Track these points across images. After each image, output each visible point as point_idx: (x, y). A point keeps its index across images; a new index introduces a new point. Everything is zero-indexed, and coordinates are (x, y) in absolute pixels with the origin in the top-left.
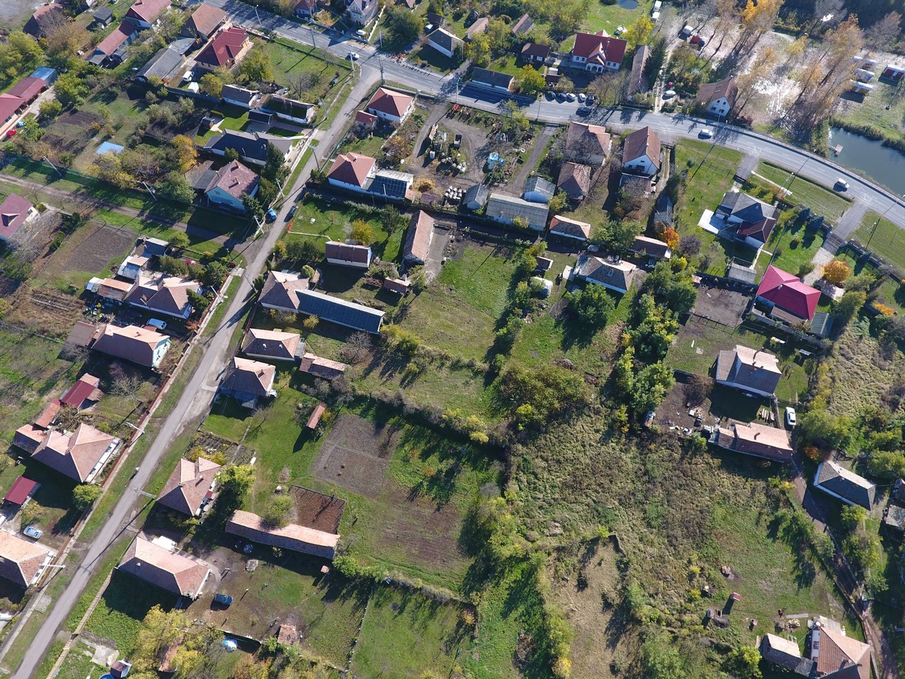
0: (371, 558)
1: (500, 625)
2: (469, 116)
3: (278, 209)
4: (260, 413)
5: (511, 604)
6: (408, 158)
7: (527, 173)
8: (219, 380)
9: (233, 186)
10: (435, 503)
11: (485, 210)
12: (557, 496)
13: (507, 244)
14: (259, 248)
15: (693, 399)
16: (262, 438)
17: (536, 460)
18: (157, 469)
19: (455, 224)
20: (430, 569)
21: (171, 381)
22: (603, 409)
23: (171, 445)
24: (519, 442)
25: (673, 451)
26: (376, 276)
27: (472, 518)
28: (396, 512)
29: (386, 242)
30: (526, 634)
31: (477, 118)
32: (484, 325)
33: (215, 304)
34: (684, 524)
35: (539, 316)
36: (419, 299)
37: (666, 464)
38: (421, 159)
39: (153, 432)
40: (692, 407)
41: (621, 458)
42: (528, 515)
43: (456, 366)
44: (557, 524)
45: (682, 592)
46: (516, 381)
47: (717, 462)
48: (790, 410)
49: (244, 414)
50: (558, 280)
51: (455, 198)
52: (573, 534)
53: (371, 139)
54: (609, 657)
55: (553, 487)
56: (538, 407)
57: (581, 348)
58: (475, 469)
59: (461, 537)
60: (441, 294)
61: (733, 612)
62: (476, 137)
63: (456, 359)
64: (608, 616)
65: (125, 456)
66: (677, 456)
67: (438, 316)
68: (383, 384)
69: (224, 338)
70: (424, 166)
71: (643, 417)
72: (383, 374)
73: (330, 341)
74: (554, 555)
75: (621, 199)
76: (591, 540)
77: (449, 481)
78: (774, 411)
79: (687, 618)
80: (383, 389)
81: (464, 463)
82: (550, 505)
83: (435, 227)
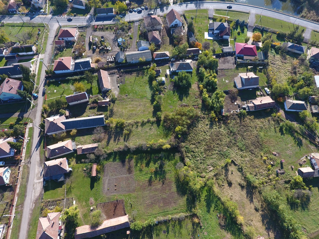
0: (145, 217)
1: (208, 216)
2: (103, 28)
3: (37, 92)
4: (68, 181)
5: (208, 206)
6: (85, 52)
7: (136, 42)
8: (42, 175)
9: (11, 89)
10: (161, 182)
11: (126, 60)
12: (204, 156)
13: (140, 70)
14: (36, 112)
15: (233, 99)
16: (74, 191)
17: (191, 146)
18: (29, 229)
19: (117, 70)
20: (171, 209)
21: (18, 186)
22: (205, 116)
23: (31, 214)
24: (181, 142)
25: (236, 120)
26: (93, 102)
27: (178, 180)
28: (146, 193)
29: (91, 88)
30: (220, 214)
31: (106, 28)
32: (146, 104)
33: (25, 144)
34: (253, 144)
35: (165, 92)
36: (116, 105)
37: (236, 126)
38: (91, 51)
39: (20, 213)
40: (235, 102)
41: (220, 131)
42: (198, 168)
43: (143, 124)
44: (210, 166)
45: (265, 169)
46: (169, 119)
47: (252, 117)
48: (266, 89)
49: (61, 184)
50: (166, 76)
51: (112, 60)
52: (218, 167)
53: (66, 50)
54: (252, 206)
55: (201, 153)
56: (183, 125)
57: (187, 97)
58: (169, 160)
59: (177, 189)
60: (124, 99)
61: (284, 167)
62: (109, 35)
63: (142, 121)
64: (245, 191)
65: (10, 231)
66: (238, 121)
67: (127, 108)
68: (117, 144)
69: (36, 156)
70: (93, 53)
71: (221, 113)
72: (115, 140)
73: (86, 137)
74: (215, 178)
75: (175, 38)
76: (225, 166)
77: (162, 170)
78: (261, 91)
79: (271, 177)
80: (118, 146)
81: (164, 160)
82: (204, 160)
83: (109, 74)
